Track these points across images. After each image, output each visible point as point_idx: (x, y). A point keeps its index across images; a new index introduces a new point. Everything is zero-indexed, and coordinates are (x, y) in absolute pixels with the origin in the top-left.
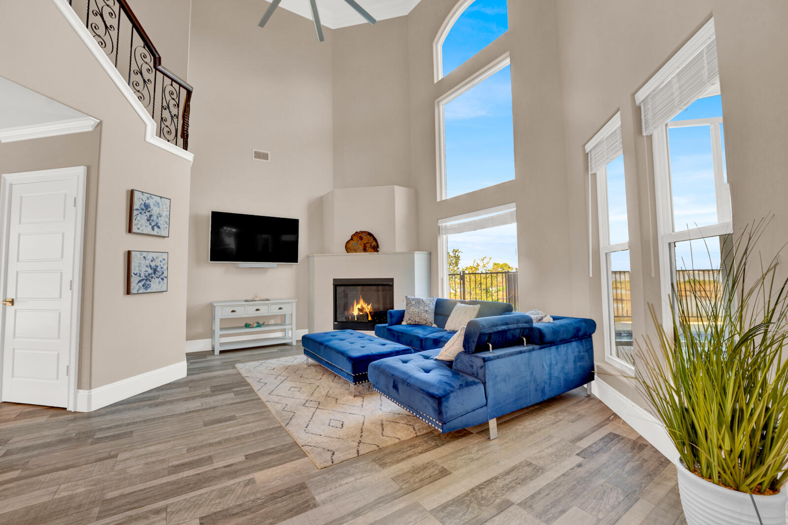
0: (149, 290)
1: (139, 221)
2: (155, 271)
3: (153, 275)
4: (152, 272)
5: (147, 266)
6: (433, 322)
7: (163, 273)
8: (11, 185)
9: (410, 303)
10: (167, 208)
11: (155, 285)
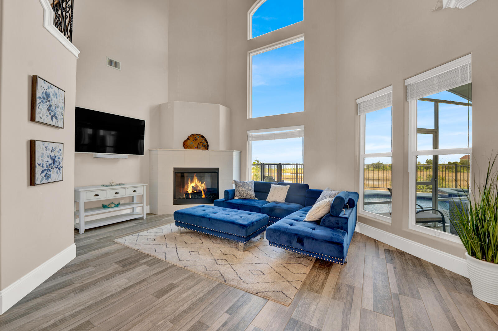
0: (50, 180)
1: (41, 109)
2: (54, 161)
3: (52, 165)
4: (52, 162)
5: (48, 157)
6: (255, 197)
7: (60, 163)
9: (239, 185)
10: (62, 100)
11: (54, 175)
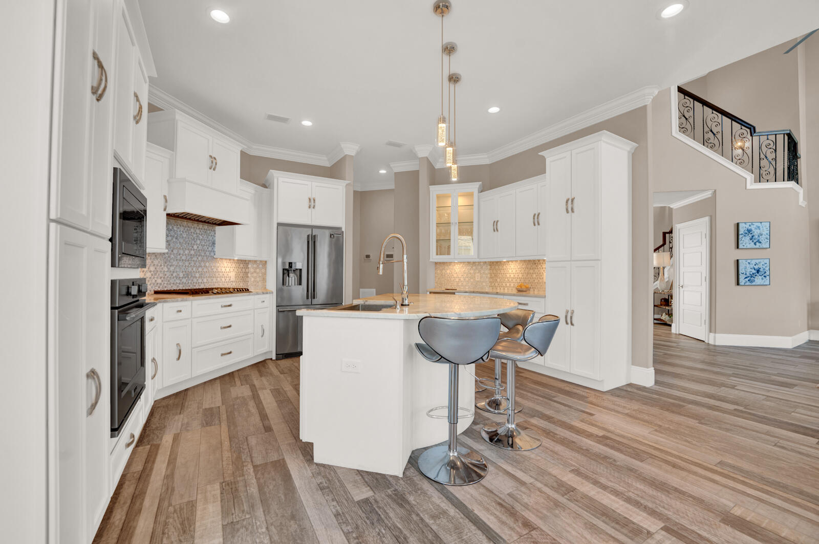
0: (753, 284)
1: (743, 241)
2: (758, 271)
3: (757, 274)
4: (756, 272)
5: (751, 268)
7: (765, 273)
8: (679, 229)
10: (767, 228)
11: (758, 280)
